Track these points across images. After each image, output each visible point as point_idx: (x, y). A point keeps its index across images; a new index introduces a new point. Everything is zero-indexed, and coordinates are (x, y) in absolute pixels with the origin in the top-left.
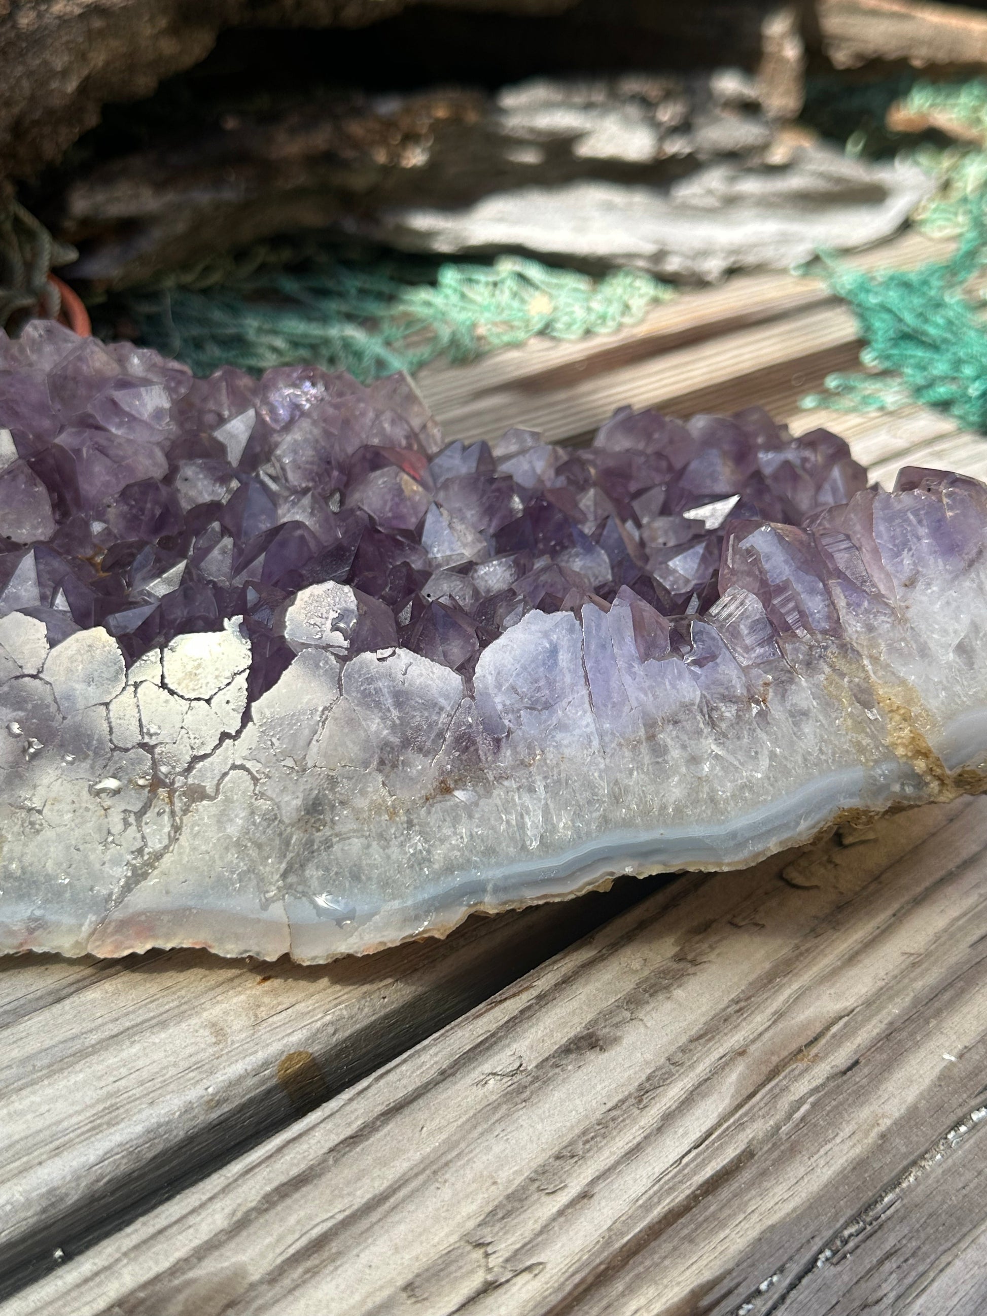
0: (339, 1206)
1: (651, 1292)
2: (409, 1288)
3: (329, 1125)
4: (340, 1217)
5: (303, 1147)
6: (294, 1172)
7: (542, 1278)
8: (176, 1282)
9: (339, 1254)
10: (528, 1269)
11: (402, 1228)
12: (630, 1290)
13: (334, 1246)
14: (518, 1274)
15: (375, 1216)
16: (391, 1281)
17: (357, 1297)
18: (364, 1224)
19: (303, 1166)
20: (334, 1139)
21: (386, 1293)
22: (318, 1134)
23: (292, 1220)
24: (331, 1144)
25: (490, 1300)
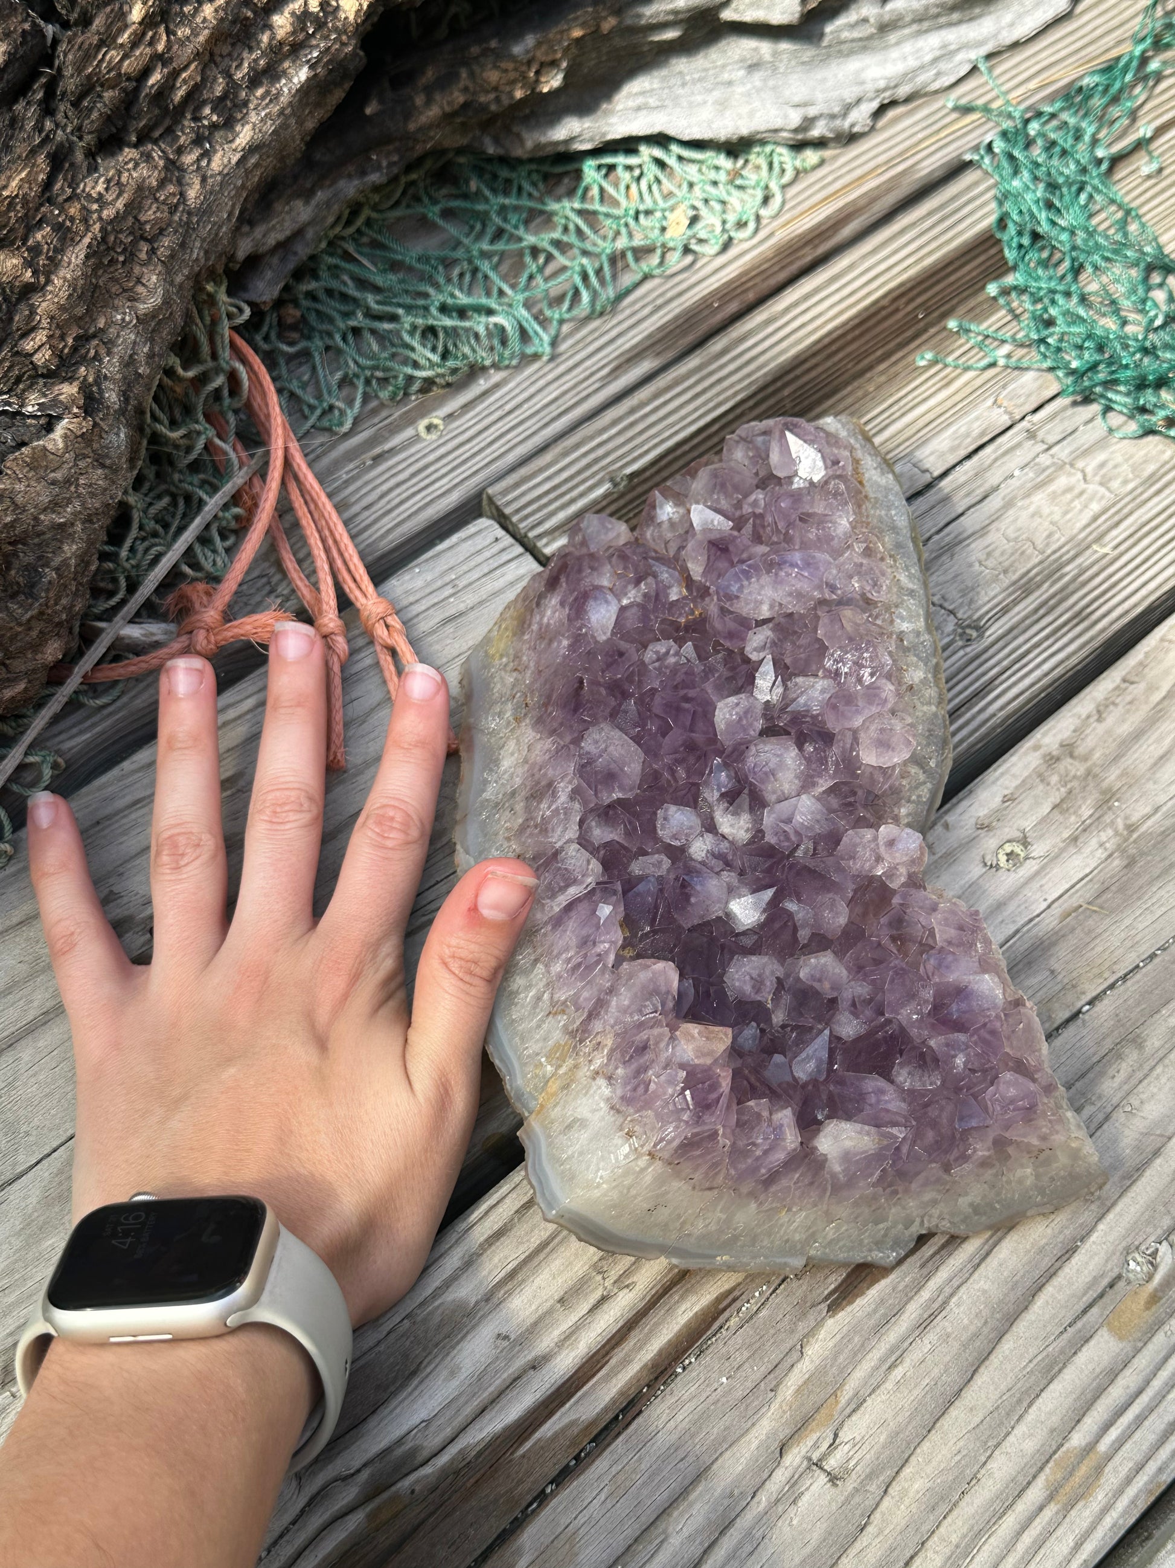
0: (522, 1249)
1: (694, 1298)
2: (561, 1301)
3: (513, 1195)
4: (523, 1257)
5: (500, 1209)
6: (496, 1227)
7: (634, 1292)
8: (437, 1303)
9: (523, 1281)
10: (627, 1286)
11: (557, 1262)
12: (683, 1298)
13: (520, 1277)
14: (621, 1289)
15: (542, 1256)
16: (552, 1296)
17: (534, 1307)
18: (536, 1261)
19: (500, 1224)
20: (518, 1205)
21: (549, 1304)
22: (507, 1201)
23: (496, 1260)
24: (515, 1208)
25: (605, 1306)
